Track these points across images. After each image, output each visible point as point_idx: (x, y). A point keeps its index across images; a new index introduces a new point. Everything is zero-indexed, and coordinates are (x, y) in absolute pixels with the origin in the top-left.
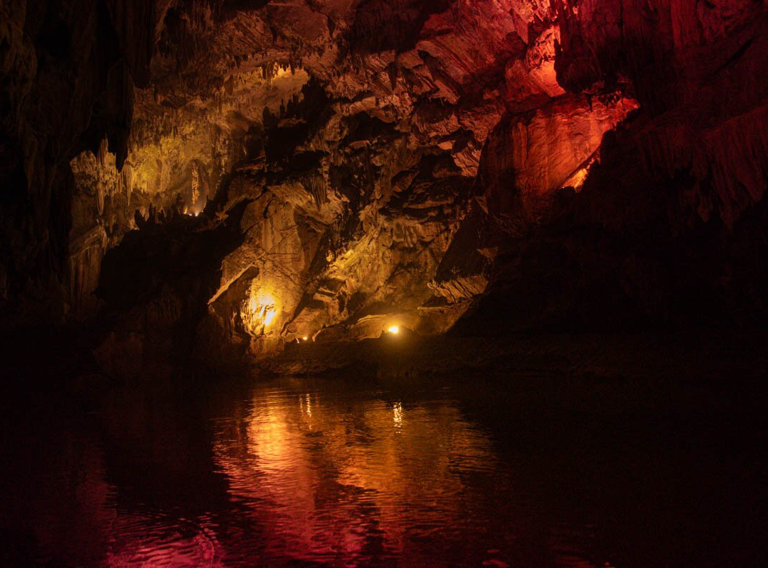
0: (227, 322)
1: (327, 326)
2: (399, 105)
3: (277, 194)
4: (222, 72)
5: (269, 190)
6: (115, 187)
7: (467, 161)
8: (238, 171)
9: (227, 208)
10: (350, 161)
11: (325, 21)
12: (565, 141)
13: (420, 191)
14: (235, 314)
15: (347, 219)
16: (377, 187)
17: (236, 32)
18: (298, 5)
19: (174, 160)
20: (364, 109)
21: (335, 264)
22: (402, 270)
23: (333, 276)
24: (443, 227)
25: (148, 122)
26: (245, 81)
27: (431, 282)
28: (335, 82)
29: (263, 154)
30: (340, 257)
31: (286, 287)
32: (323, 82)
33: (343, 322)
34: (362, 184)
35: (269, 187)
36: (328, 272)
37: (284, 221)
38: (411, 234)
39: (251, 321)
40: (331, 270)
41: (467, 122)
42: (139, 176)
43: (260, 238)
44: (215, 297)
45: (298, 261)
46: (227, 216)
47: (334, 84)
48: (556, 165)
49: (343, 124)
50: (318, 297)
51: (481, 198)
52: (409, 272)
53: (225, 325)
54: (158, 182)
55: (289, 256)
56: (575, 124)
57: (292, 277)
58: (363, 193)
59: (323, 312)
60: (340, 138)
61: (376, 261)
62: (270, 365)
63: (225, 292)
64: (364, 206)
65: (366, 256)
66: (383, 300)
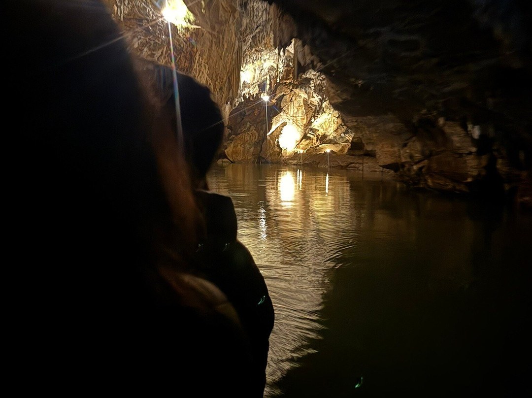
0: (274, 143)
1: (311, 147)
3: (296, 92)
8: (281, 82)
9: (276, 98)
14: (277, 140)
15: (319, 106)
21: (314, 123)
22: (341, 127)
23: (314, 128)
25: (249, 56)
29: (291, 76)
30: (316, 120)
31: (298, 130)
33: (317, 146)
35: (293, 90)
37: (299, 103)
39: (283, 143)
40: (313, 125)
42: (246, 76)
43: (288, 110)
44: (270, 133)
45: (303, 120)
46: (276, 101)
50: (309, 135)
54: (254, 78)
55: (300, 118)
57: (300, 126)
59: (311, 141)
61: (331, 123)
63: (274, 131)
64: (324, 102)
65: (327, 120)
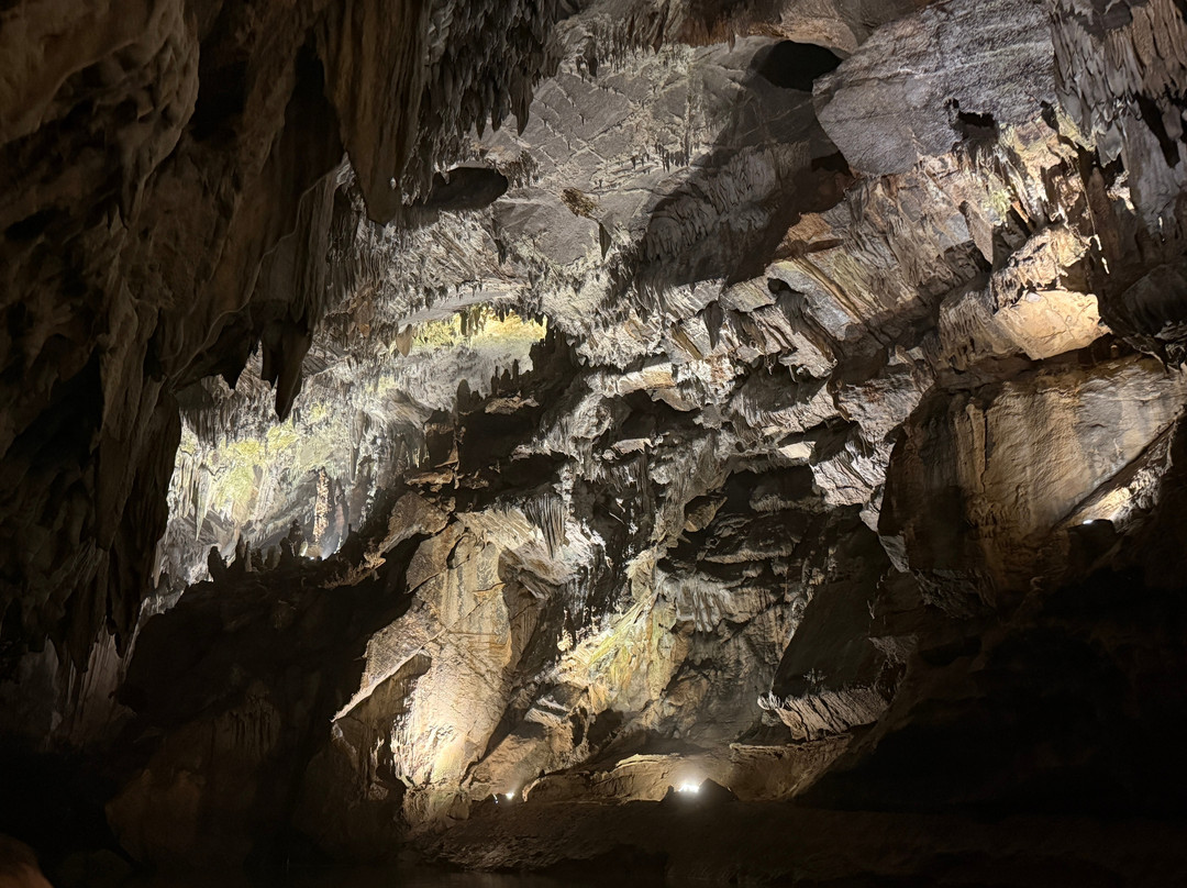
0: (364, 755)
1: (547, 772)
2: (709, 379)
3: (472, 527)
4: (397, 316)
5: (457, 520)
6: (176, 507)
7: (838, 476)
8: (409, 483)
9: (386, 546)
10: (612, 475)
11: (593, 232)
12: (1068, 437)
13: (727, 533)
14: (380, 743)
15: (600, 575)
16: (660, 520)
17: (434, 247)
18: (551, 203)
19: (283, 467)
20: (643, 385)
21: (572, 654)
22: (693, 673)
23: (564, 678)
24: (772, 598)
25: (250, 399)
26: (426, 339)
27: (766, 696)
28: (596, 336)
29: (454, 457)
30: (584, 642)
31: (477, 694)
32: (572, 337)
33: (578, 766)
34: (633, 514)
35: (460, 515)
36: (558, 669)
37: (481, 575)
38: (708, 607)
39: (409, 757)
40: (564, 665)
41: (851, 406)
42: (221, 490)
43: (439, 603)
44: (348, 708)
45: (501, 648)
46: (384, 560)
47: (593, 340)
48: (1049, 483)
49: (602, 409)
50: (535, 715)
51: (892, 540)
52: (706, 677)
53: (361, 762)
54: (252, 504)
55: (486, 638)
56: (1088, 407)
57: (488, 677)
58: (634, 529)
59: (543, 743)
60: (595, 434)
61: (647, 653)
62: (441, 846)
63: (367, 700)
64: (637, 552)
65: (628, 643)
66: (657, 728)
